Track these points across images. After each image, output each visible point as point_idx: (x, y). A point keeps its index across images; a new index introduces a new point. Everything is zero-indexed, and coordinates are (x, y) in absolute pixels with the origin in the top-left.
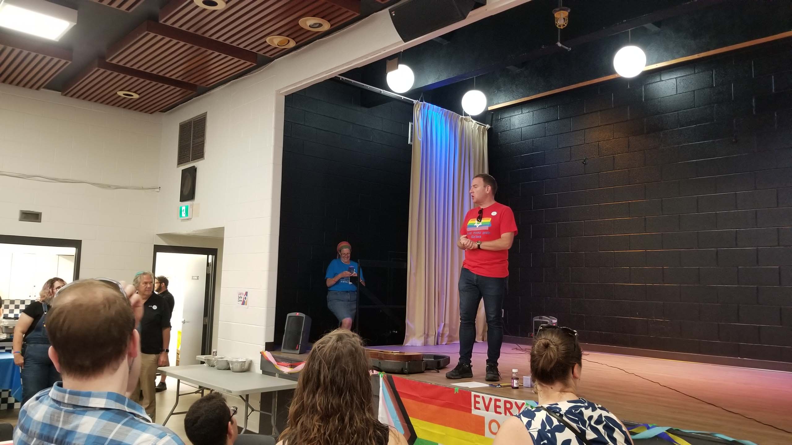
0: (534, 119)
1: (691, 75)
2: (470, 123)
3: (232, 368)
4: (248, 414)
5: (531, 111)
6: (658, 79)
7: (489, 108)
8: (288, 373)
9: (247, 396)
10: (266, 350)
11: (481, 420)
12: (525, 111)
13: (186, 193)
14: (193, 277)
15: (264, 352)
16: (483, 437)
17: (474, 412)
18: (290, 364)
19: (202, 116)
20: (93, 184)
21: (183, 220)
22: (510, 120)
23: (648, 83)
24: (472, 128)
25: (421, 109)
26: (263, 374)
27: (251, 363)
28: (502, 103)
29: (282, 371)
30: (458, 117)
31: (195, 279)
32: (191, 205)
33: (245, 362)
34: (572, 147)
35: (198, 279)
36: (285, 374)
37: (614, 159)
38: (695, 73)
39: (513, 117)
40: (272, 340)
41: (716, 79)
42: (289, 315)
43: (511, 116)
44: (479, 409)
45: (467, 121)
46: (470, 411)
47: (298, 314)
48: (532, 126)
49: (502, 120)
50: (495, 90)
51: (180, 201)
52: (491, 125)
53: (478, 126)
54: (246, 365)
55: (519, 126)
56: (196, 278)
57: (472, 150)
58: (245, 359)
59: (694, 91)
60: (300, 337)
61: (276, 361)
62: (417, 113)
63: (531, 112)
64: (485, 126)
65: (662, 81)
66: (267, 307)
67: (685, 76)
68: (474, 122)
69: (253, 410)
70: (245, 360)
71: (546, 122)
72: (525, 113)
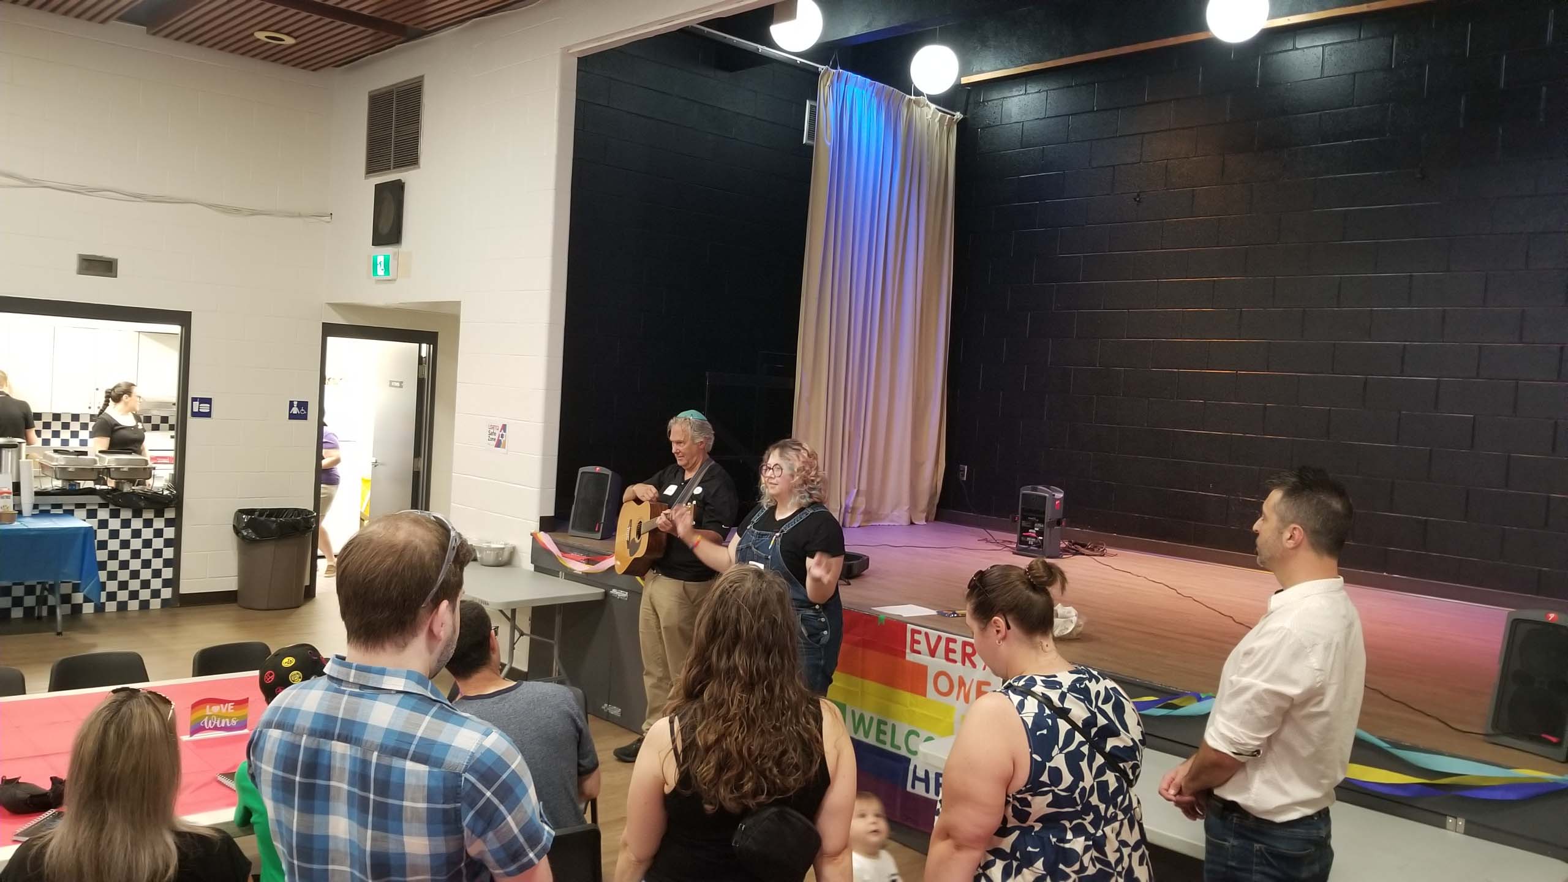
0: (1048, 106)
1: (1352, 41)
2: (925, 109)
3: (481, 558)
4: (515, 641)
5: (1045, 91)
6: (1290, 46)
7: (962, 79)
8: (583, 572)
9: (514, 611)
10: (541, 530)
11: (922, 670)
12: (1032, 89)
13: (385, 229)
14: (391, 382)
15: (538, 534)
16: (924, 698)
17: (910, 657)
18: (585, 557)
19: (414, 81)
20: (210, 206)
21: (379, 281)
22: (1002, 105)
23: (1271, 51)
24: (927, 119)
25: (832, 82)
26: (535, 571)
27: (513, 552)
28: (989, 71)
29: (570, 569)
30: (903, 98)
31: (396, 387)
32: (395, 254)
33: (504, 548)
34: (1116, 167)
35: (401, 387)
36: (576, 573)
37: (1193, 196)
38: (1359, 39)
39: (1008, 99)
40: (550, 512)
41: (1397, 54)
42: (581, 470)
43: (1004, 98)
44: (919, 653)
45: (919, 106)
46: (903, 654)
47: (598, 468)
48: (1043, 120)
49: (986, 104)
50: (976, 45)
51: (373, 245)
52: (964, 113)
53: (939, 115)
54: (506, 555)
55: (1019, 119)
56: (398, 384)
57: (926, 163)
58: (502, 544)
59: (1354, 74)
60: (603, 509)
61: (560, 551)
62: (824, 89)
63: (1043, 93)
64: (954, 116)
65: (1297, 49)
66: (544, 455)
67: (1340, 43)
68: (933, 106)
69: (522, 634)
70: (502, 546)
71: (1071, 115)
72: (1031, 93)
